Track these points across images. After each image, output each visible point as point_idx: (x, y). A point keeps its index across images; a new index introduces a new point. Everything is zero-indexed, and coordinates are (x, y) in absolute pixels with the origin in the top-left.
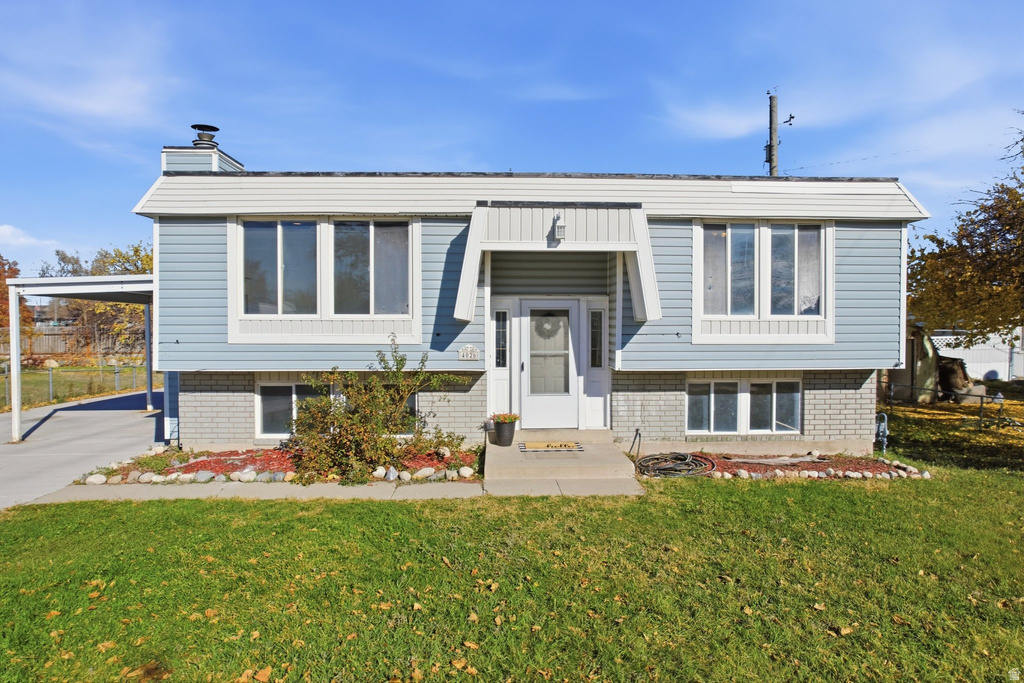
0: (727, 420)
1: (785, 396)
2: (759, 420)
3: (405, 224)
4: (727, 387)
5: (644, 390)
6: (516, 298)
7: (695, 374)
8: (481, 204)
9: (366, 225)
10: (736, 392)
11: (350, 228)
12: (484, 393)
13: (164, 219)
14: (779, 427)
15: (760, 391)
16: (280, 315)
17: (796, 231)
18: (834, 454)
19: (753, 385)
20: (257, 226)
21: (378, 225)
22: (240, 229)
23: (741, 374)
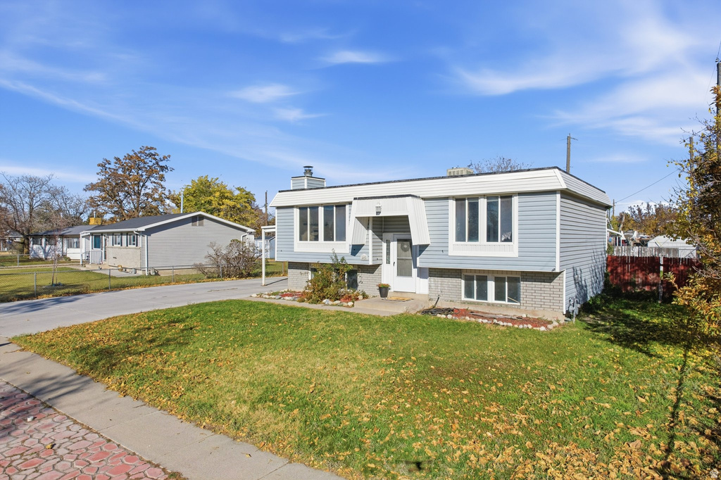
0: (483, 294)
1: (513, 284)
2: (500, 296)
3: (345, 206)
4: (482, 277)
5: (442, 277)
6: (392, 234)
7: (467, 270)
8: (355, 199)
9: (333, 206)
10: (486, 280)
11: (328, 207)
12: (380, 274)
13: (278, 208)
14: (509, 301)
15: (499, 281)
16: (308, 242)
17: (499, 199)
18: (537, 317)
19: (496, 278)
20: (303, 209)
21: (336, 206)
22: (298, 210)
23: (489, 271)
